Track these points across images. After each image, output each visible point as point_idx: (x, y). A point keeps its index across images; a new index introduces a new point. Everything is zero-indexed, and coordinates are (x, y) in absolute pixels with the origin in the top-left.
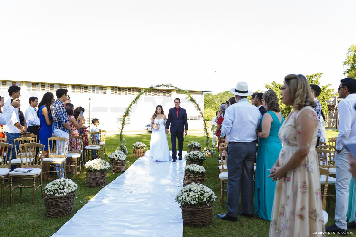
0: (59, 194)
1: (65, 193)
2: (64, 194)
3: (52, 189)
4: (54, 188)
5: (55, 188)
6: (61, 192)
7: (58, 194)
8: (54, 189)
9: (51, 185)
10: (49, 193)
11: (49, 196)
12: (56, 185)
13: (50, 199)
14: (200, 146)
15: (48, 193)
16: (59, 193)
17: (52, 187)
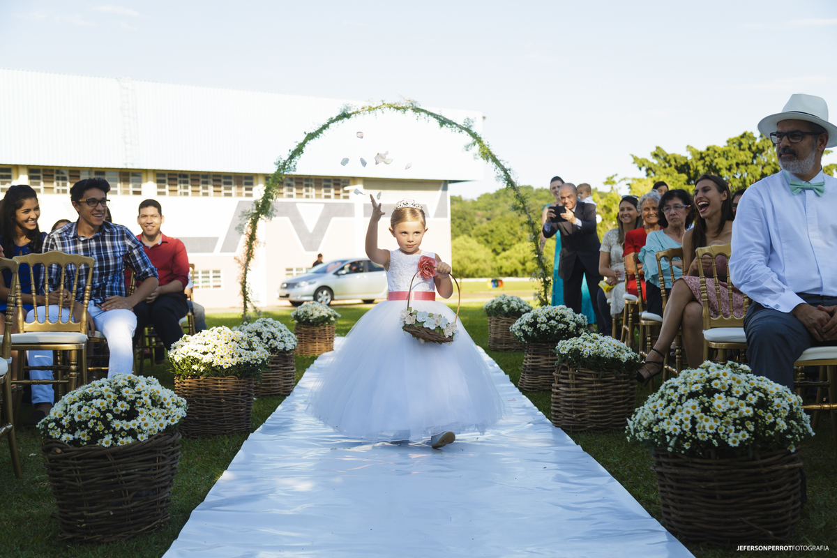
0: (115, 440)
1: (141, 433)
2: (139, 436)
3: (84, 419)
4: (90, 415)
5: (97, 412)
6: (122, 429)
7: (111, 436)
8: (93, 418)
9: (77, 404)
10: (71, 437)
11: (71, 447)
13: (78, 459)
15: (66, 437)
16: (114, 432)
17: (80, 408)
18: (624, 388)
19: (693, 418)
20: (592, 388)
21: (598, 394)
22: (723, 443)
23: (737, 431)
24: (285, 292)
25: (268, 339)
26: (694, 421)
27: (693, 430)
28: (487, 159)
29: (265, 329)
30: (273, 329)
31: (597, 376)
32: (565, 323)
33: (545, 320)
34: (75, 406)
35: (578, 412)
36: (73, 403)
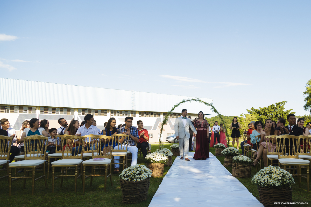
0: (136, 180)
1: (142, 178)
2: (142, 179)
3: (129, 175)
5: (132, 173)
6: (138, 177)
7: (135, 179)
8: (132, 175)
10: (126, 179)
11: (126, 181)
12: (133, 171)
13: (128, 184)
14: (224, 146)
15: (125, 179)
16: (136, 178)
17: (129, 172)
18: (249, 168)
19: (267, 179)
20: (241, 168)
21: (243, 169)
22: (274, 185)
23: (278, 182)
24: (167, 139)
25: (166, 153)
26: (268, 180)
27: (267, 182)
28: (215, 112)
29: (165, 151)
30: (167, 151)
31: (242, 165)
32: (234, 151)
33: (229, 150)
34: (128, 172)
35: (238, 173)
36: (127, 171)
